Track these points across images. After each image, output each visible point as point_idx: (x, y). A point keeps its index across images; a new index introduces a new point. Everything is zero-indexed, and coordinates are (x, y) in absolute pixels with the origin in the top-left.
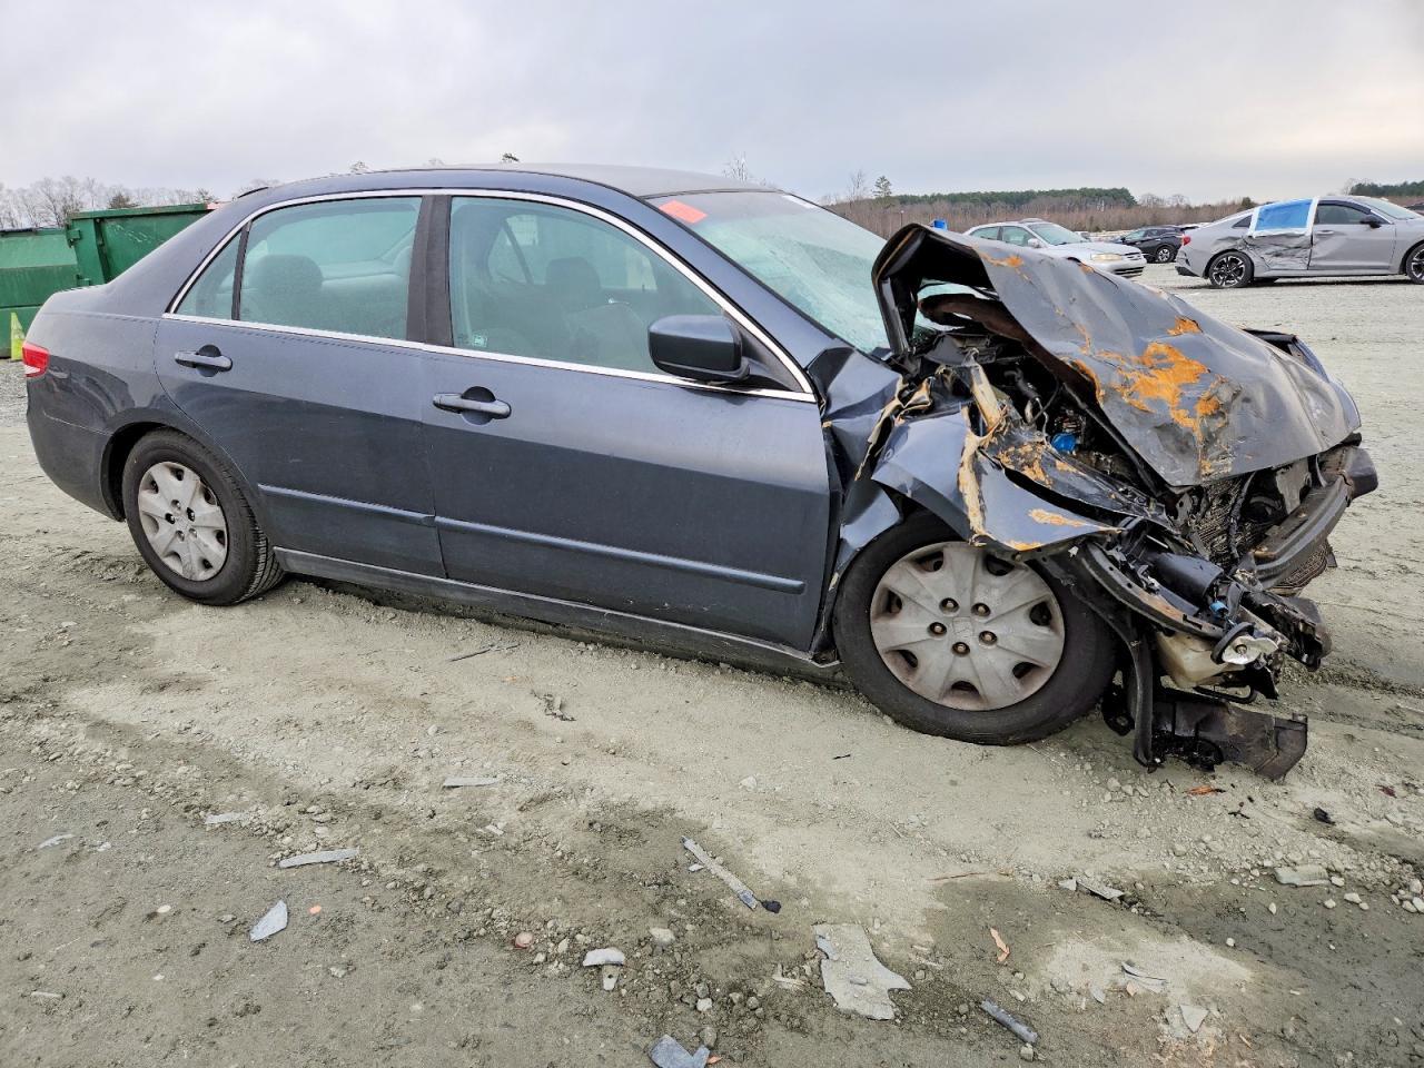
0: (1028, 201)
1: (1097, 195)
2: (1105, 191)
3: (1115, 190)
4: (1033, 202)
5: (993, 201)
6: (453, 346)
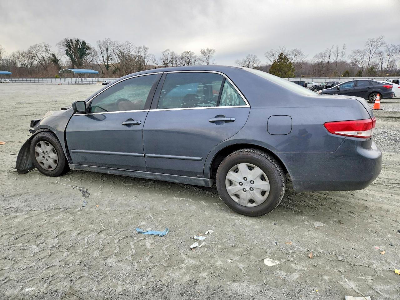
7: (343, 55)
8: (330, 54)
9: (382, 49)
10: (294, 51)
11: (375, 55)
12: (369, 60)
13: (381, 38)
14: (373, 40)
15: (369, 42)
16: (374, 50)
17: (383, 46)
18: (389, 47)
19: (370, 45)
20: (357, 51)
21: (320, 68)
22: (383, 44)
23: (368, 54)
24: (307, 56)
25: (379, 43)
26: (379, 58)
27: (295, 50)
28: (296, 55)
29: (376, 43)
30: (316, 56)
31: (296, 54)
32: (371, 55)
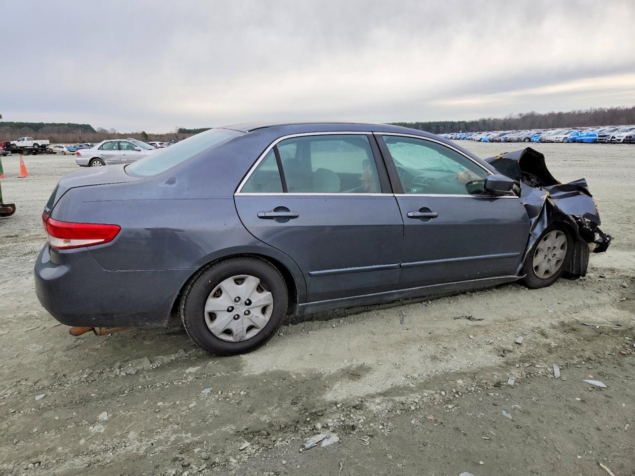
0: (42, 127)
1: (77, 126)
2: (80, 125)
3: (84, 125)
4: (44, 129)
5: (23, 127)
6: (404, 193)
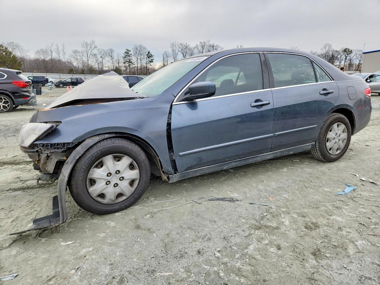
7: (64, 54)
8: (51, 51)
9: (95, 51)
10: (10, 44)
11: (91, 57)
12: (88, 60)
13: (93, 42)
14: (87, 43)
15: (85, 45)
16: (90, 51)
17: (96, 49)
18: (100, 51)
19: (86, 47)
20: (76, 51)
21: (45, 64)
22: (95, 47)
23: (85, 55)
24: (28, 50)
25: (93, 46)
26: (95, 59)
27: (11, 42)
28: (14, 49)
29: (90, 46)
30: (38, 52)
31: (15, 47)
32: (89, 56)
